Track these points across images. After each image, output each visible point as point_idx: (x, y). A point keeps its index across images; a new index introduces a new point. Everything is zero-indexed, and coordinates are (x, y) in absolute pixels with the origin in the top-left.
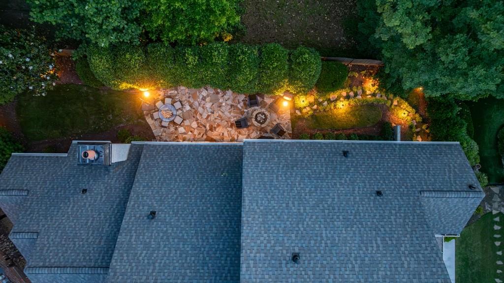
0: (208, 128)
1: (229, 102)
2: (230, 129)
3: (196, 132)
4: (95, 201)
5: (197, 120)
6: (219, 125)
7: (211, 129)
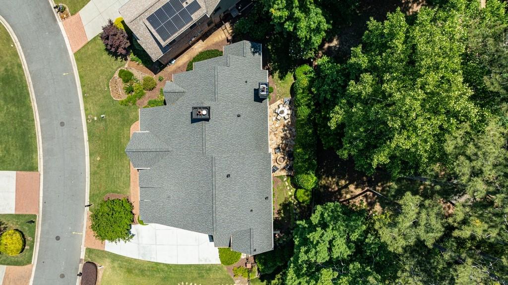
0: (276, 132)
1: (289, 143)
2: (275, 144)
3: (273, 126)
4: (242, 88)
5: (279, 127)
6: (277, 138)
7: (275, 134)
